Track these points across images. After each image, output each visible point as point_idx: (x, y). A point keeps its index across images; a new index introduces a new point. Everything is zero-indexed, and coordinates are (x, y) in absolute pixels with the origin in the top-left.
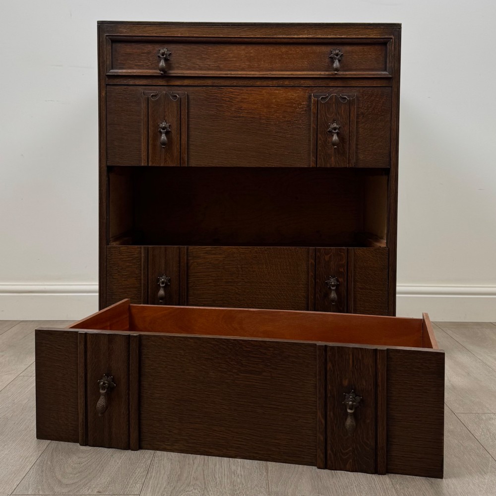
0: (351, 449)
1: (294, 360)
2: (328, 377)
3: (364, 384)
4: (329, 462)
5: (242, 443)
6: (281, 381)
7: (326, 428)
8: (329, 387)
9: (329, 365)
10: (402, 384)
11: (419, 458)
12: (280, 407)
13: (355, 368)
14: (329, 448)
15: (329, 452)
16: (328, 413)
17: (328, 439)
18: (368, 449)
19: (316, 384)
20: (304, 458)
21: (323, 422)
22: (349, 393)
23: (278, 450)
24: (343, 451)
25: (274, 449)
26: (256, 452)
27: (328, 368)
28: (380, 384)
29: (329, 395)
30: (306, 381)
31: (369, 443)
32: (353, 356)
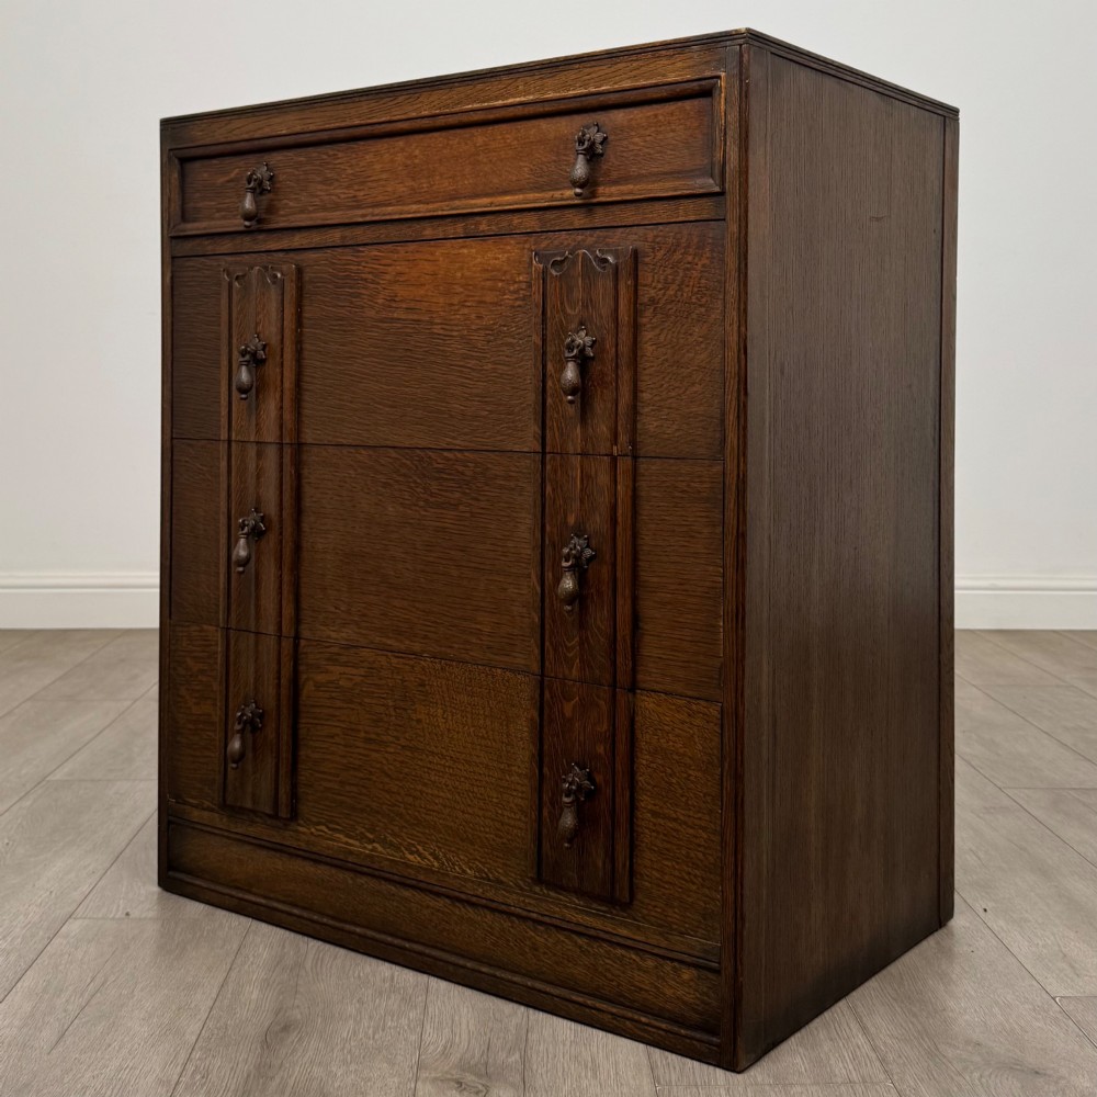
1: (502, 482)
2: (547, 510)
7: (542, 602)
8: (548, 528)
9: (548, 489)
10: (659, 522)
11: (684, 662)
14: (546, 637)
15: (547, 644)
17: (546, 621)
24: (567, 643)
32: (582, 472)
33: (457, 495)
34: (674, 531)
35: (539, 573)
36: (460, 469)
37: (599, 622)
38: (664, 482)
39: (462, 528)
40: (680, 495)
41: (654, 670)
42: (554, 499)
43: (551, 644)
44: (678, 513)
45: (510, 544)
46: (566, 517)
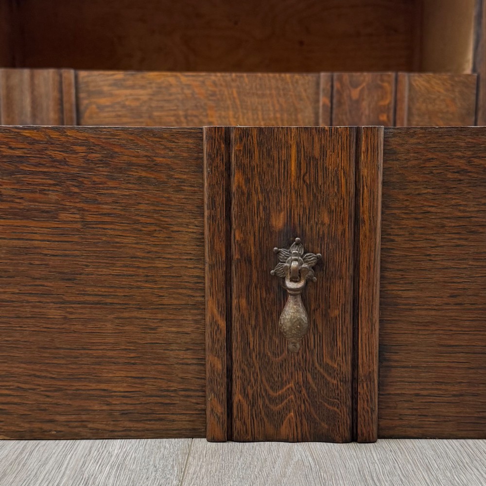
0: (292, 385)
1: (144, 174)
2: (234, 210)
3: (326, 220)
4: (237, 424)
5: (9, 399)
6: (111, 232)
7: (229, 339)
8: (237, 235)
9: (237, 179)
10: (420, 216)
11: (454, 396)
12: (109, 300)
13: (304, 181)
14: (237, 388)
15: (237, 397)
16: (235, 302)
17: (235, 366)
18: (335, 382)
19: (203, 234)
20: (174, 421)
21: (223, 324)
22: (288, 245)
23: (105, 407)
24: (271, 392)
25: (96, 407)
26: (47, 418)
27: (234, 188)
28: (366, 217)
29: (236, 256)
30: (176, 229)
31: (336, 366)
32: (298, 152)
33: (53, 196)
34: (443, 226)
35: (223, 301)
36: (59, 156)
37: (327, 360)
38: (429, 160)
39: (68, 246)
40: (456, 176)
41: (409, 412)
42: (249, 195)
43: (246, 396)
44: (453, 202)
45: (160, 264)
46: (268, 218)
